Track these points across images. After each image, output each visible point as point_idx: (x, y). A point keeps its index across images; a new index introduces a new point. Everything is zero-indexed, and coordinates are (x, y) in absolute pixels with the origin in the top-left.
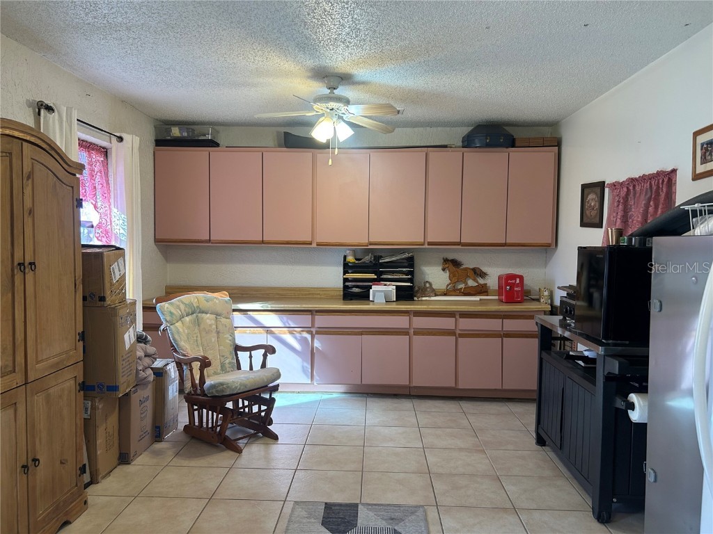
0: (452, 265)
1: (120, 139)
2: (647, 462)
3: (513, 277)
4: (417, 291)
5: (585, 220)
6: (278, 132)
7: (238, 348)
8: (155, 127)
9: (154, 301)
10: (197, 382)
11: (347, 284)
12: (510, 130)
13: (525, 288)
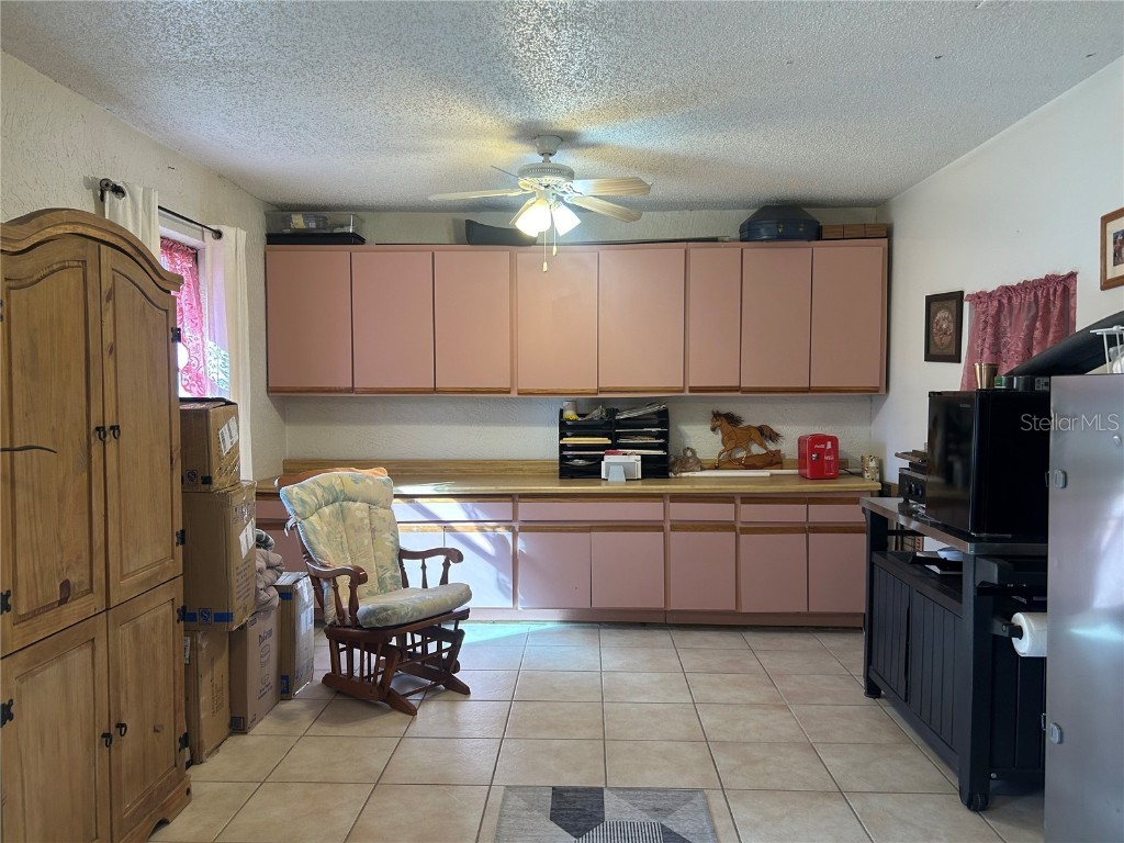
0: (726, 421)
1: (218, 235)
2: (1047, 714)
3: (820, 439)
4: (673, 464)
5: (933, 351)
6: (455, 221)
7: (403, 554)
8: (266, 214)
9: (276, 482)
10: (346, 606)
11: (565, 453)
12: (814, 213)
13: (840, 456)
